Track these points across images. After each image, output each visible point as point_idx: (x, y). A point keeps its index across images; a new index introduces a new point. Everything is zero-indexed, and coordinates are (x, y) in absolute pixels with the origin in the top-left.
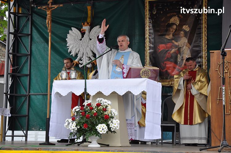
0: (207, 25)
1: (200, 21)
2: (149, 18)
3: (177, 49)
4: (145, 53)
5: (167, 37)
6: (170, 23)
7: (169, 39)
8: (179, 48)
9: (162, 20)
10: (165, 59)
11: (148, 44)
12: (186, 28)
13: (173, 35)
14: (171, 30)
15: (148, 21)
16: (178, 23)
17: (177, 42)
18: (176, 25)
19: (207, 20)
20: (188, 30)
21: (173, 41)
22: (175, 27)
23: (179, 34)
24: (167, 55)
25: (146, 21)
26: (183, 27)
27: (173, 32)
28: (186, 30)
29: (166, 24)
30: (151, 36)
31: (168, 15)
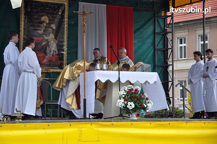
0: (68, 26)
1: (63, 22)
2: (25, 14)
3: (46, 42)
4: (20, 43)
5: (39, 32)
6: (42, 20)
7: (40, 33)
8: (48, 42)
9: (35, 17)
10: (37, 49)
11: (22, 36)
12: (54, 26)
13: (44, 31)
14: (42, 27)
15: (23, 17)
16: (47, 21)
17: (47, 37)
18: (46, 23)
19: (68, 22)
20: (55, 28)
21: (44, 36)
22: (45, 24)
23: (48, 31)
24: (39, 46)
25: (21, 16)
26: (52, 26)
27: (44, 28)
28: (53, 28)
29: (39, 21)
30: (25, 29)
31: (40, 14)
